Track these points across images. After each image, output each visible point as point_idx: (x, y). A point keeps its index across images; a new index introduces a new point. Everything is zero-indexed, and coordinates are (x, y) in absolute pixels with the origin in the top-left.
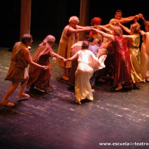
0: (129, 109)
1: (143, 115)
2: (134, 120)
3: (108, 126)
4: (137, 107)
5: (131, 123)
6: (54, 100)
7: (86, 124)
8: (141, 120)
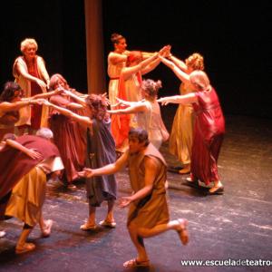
0: (192, 212)
1: (218, 219)
2: (202, 230)
3: (156, 246)
4: (205, 206)
5: (197, 236)
6: (53, 207)
7: (115, 245)
8: (213, 228)
